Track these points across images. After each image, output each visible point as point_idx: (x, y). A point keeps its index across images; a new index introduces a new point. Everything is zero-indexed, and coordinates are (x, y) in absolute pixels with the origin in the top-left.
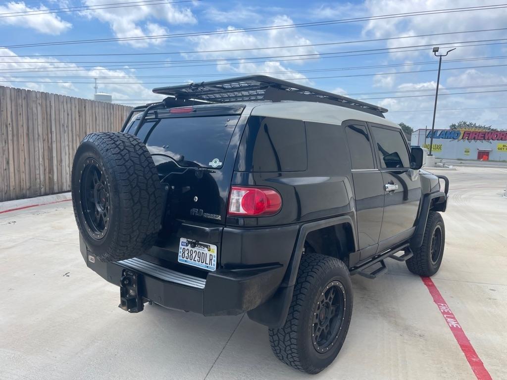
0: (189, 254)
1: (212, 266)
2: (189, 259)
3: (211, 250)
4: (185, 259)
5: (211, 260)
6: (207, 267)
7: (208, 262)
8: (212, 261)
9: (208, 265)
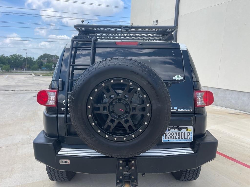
0: (171, 136)
1: (190, 139)
2: (171, 139)
3: (189, 130)
4: (168, 139)
5: (188, 136)
6: (186, 140)
7: (186, 137)
8: (190, 136)
9: (187, 139)
